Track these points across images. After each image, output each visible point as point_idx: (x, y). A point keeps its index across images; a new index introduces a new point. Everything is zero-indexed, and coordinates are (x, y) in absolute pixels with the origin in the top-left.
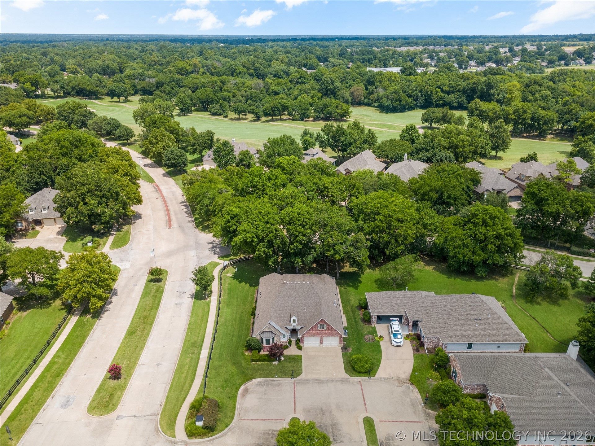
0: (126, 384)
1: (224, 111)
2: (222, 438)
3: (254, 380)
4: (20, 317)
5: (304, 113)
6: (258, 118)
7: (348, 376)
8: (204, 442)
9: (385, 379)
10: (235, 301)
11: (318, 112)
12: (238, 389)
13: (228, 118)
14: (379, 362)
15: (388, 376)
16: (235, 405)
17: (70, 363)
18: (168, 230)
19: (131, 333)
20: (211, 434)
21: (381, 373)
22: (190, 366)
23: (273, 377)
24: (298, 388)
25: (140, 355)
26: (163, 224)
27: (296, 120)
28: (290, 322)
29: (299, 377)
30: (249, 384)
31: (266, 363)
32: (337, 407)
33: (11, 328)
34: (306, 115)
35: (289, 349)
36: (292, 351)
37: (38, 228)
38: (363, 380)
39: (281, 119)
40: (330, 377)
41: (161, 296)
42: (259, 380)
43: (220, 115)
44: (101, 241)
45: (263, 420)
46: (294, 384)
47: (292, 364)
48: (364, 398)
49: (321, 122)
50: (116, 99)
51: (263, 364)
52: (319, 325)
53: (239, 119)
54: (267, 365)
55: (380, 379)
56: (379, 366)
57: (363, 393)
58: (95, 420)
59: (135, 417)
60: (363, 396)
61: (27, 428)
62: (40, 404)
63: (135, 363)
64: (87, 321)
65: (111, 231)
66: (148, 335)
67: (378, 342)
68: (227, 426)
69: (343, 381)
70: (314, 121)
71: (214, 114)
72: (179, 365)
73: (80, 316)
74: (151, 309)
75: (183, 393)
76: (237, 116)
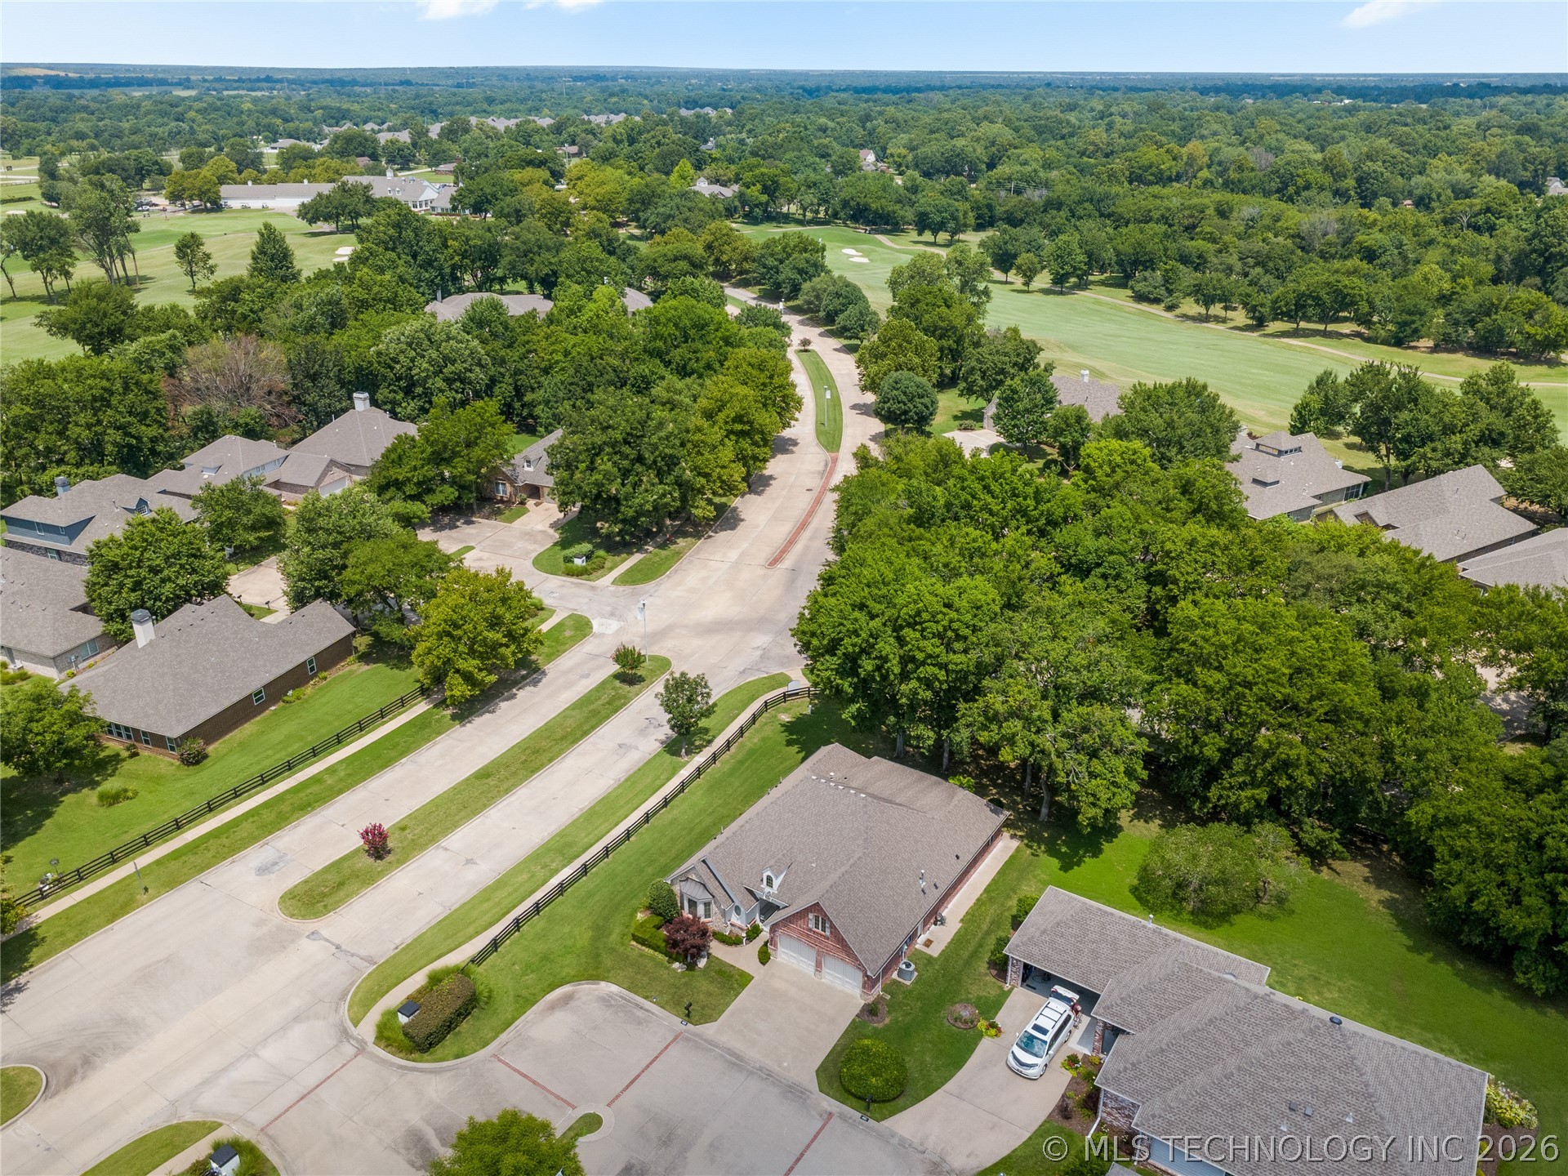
0: (381, 874)
1: (1170, 292)
2: (429, 1076)
3: (603, 984)
4: (352, 672)
5: (1405, 324)
6: (1259, 323)
7: (814, 1086)
8: (392, 1064)
9: (903, 1143)
10: (737, 784)
11: (1456, 323)
12: (553, 987)
13: (1178, 311)
14: (929, 1090)
15: (916, 1141)
16: (514, 1020)
17: (340, 792)
18: (761, 571)
19: (483, 774)
20: (416, 1055)
21: (906, 1123)
22: (515, 890)
23: (646, 998)
24: (674, 1050)
25: (456, 827)
26: (765, 552)
27: (1375, 342)
28: (762, 880)
29: (700, 1029)
30: (586, 989)
31: (660, 956)
32: (711, 1145)
33: (321, 689)
34: (1409, 331)
35: (739, 948)
36: (743, 958)
37: (531, 503)
38: (842, 1116)
39: (1325, 334)
40: (770, 1063)
41: (608, 717)
42: (614, 988)
43: (1157, 301)
44: (610, 560)
45: (534, 1082)
46: (675, 1039)
47: (712, 988)
48: (798, 1160)
49: (1459, 356)
50: (928, 236)
51: (652, 959)
52: (811, 916)
53: (1206, 319)
54: (660, 964)
55: (885, 1138)
56: (918, 1100)
57: (808, 1146)
58: (278, 918)
59: (338, 947)
60: (802, 1155)
61: (182, 882)
62: (233, 850)
63: (433, 840)
64: (438, 721)
65: (646, 543)
66: (507, 791)
67: (980, 1036)
68: (457, 1057)
69: (793, 1091)
70: (1435, 349)
71: (1140, 298)
72: (498, 881)
73: (435, 706)
74: (563, 738)
75: (449, 941)
76: (1203, 311)
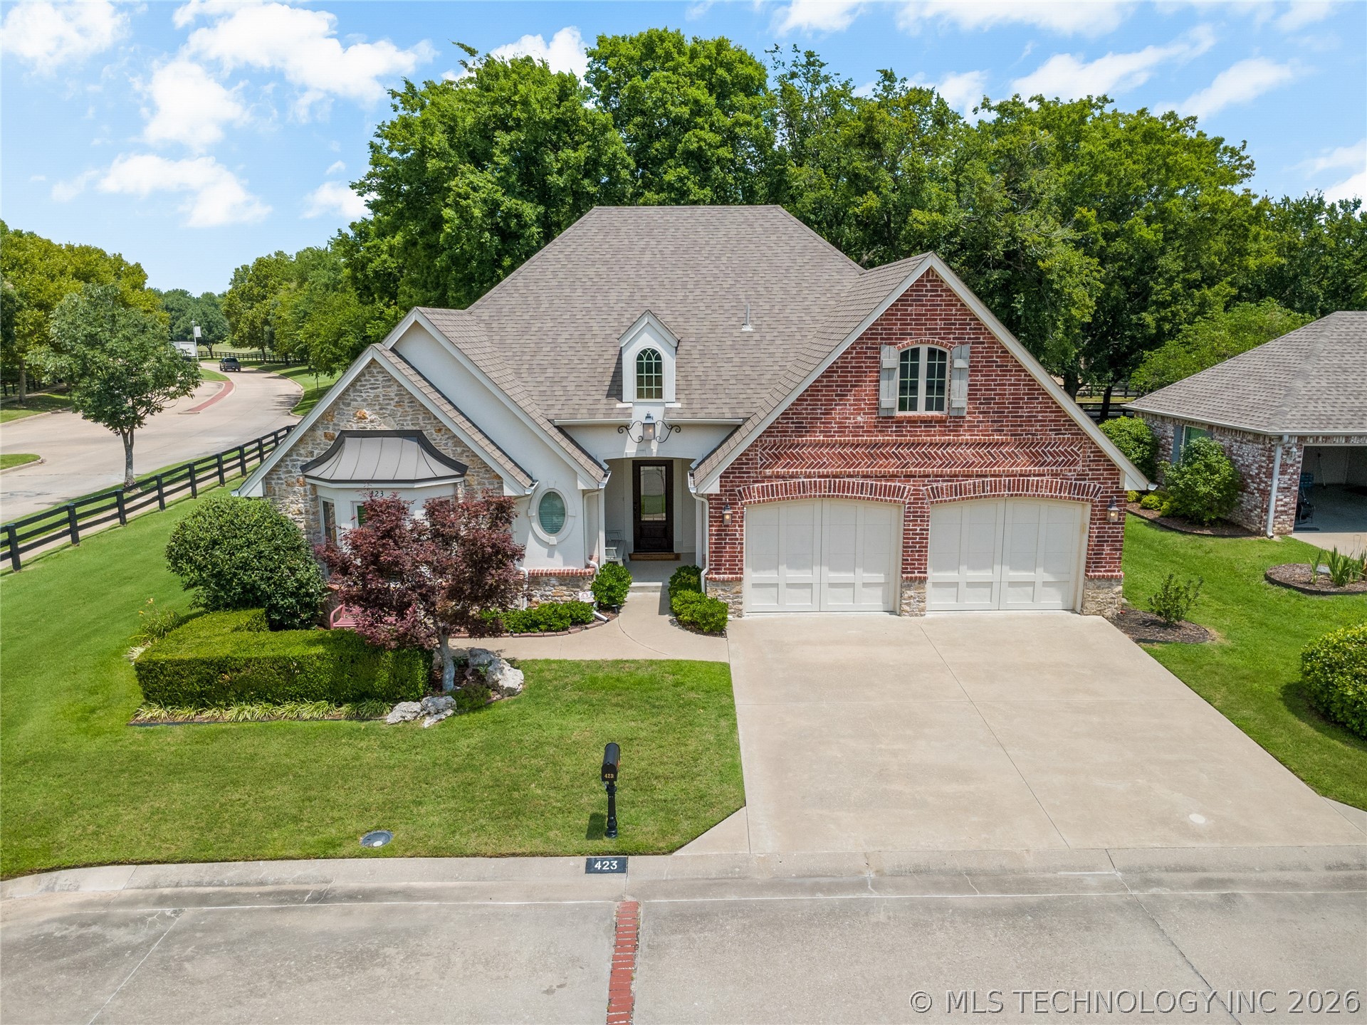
23: (328, 850)
28: (615, 390)
52: (890, 357)
